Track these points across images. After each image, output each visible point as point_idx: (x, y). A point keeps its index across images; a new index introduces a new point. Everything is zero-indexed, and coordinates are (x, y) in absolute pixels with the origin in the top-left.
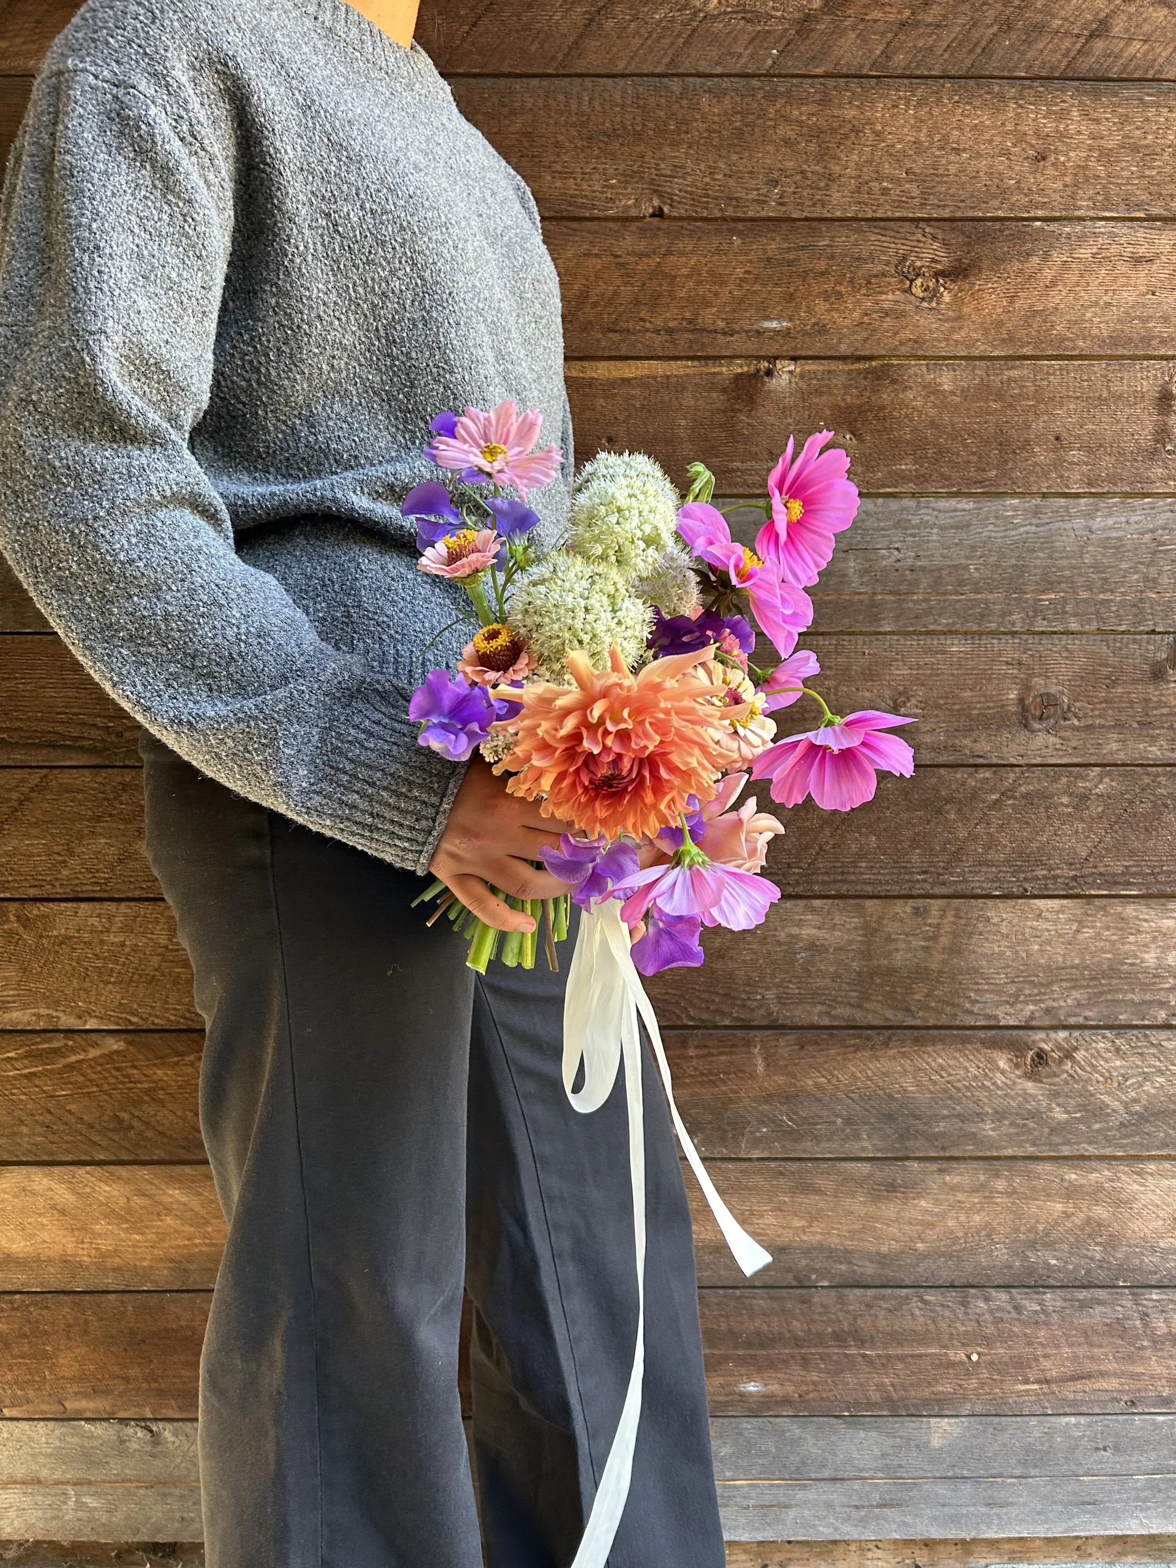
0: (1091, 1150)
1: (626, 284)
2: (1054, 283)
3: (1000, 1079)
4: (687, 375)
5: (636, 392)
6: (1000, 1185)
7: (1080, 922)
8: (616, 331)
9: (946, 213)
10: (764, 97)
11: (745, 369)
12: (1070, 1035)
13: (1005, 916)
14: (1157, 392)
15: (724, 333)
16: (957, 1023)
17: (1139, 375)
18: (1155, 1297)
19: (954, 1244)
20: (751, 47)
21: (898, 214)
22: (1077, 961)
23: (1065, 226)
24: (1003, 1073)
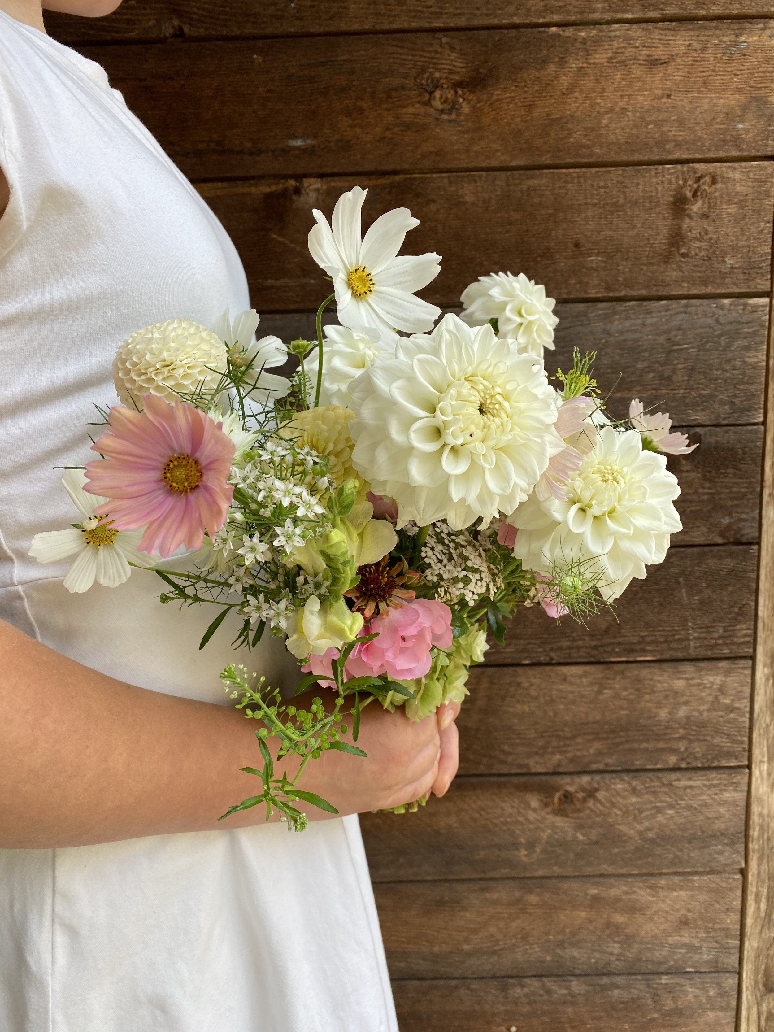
0: (610, 870)
2: (570, 90)
3: (532, 816)
6: (533, 899)
7: (601, 684)
9: (462, 22)
12: (592, 779)
13: (533, 681)
14: (672, 196)
16: (494, 771)
17: (654, 180)
18: (663, 981)
19: (494, 946)
21: (414, 25)
22: (598, 717)
23: (580, 31)
24: (535, 810)
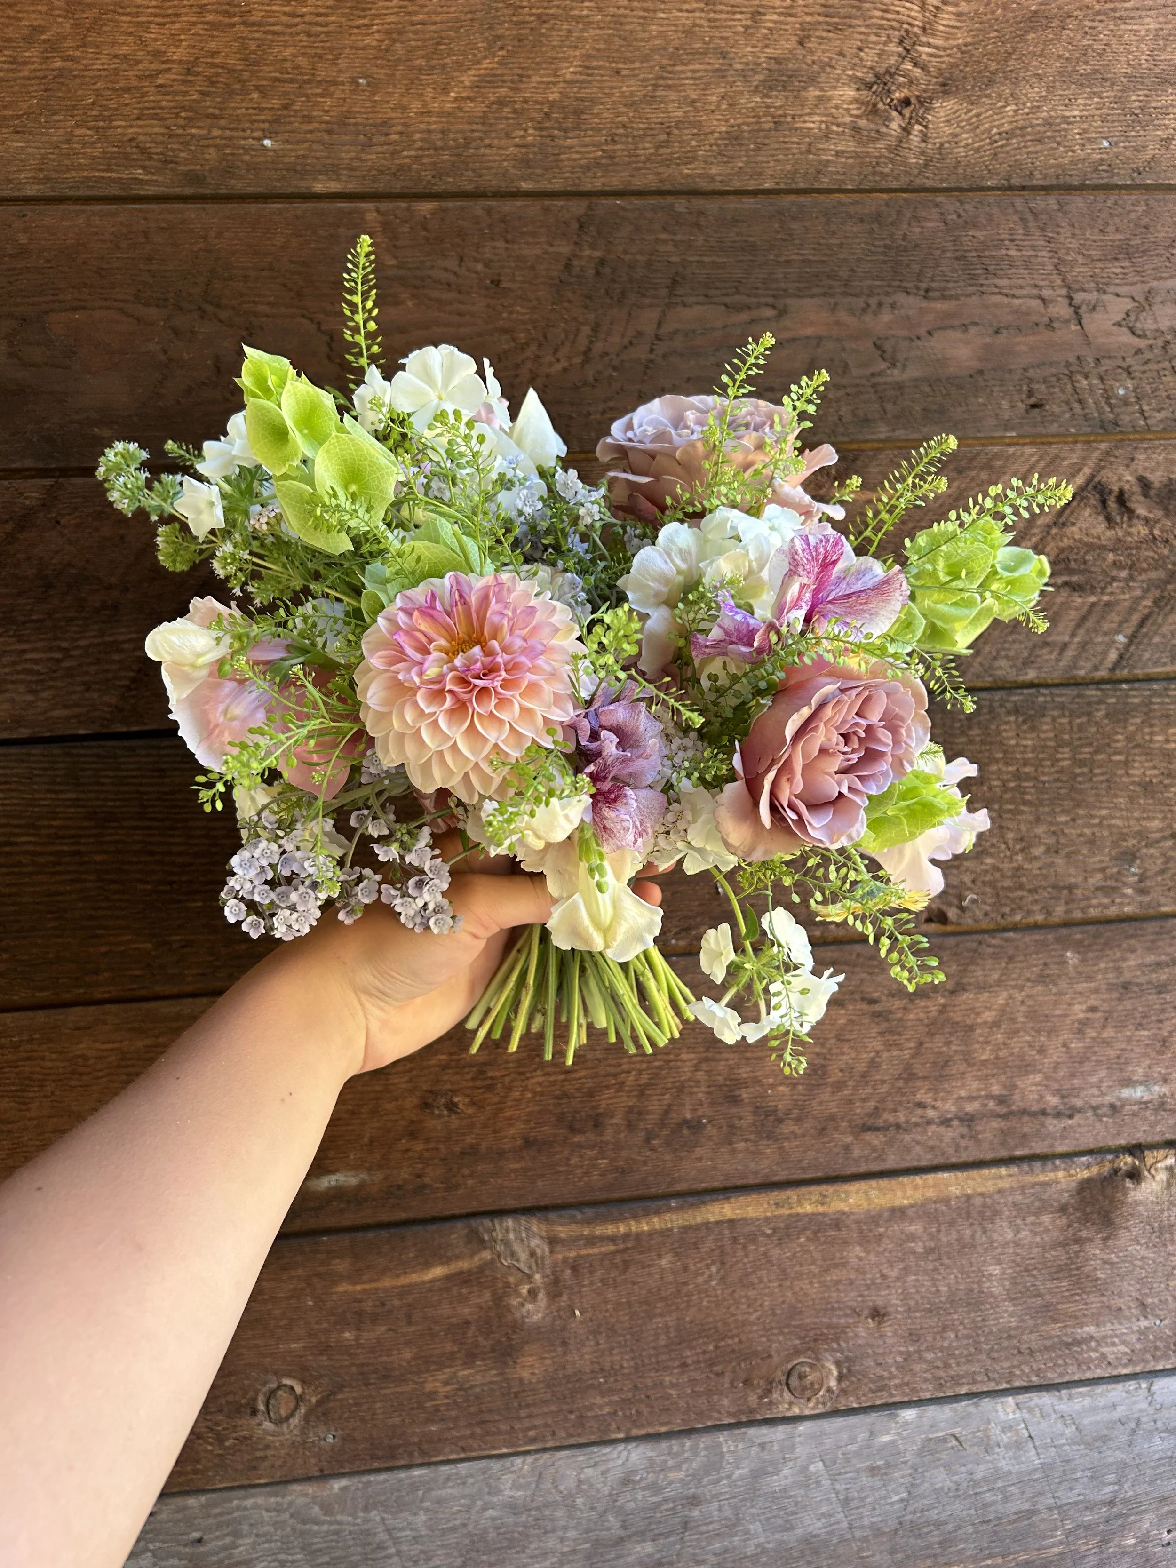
1: (889, 1047)
4: (1000, 1191)
5: (916, 1228)
8: (877, 1129)
10: (1107, 716)
11: (1095, 1170)
15: (1058, 1115)
20: (1082, 631)
